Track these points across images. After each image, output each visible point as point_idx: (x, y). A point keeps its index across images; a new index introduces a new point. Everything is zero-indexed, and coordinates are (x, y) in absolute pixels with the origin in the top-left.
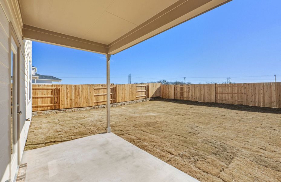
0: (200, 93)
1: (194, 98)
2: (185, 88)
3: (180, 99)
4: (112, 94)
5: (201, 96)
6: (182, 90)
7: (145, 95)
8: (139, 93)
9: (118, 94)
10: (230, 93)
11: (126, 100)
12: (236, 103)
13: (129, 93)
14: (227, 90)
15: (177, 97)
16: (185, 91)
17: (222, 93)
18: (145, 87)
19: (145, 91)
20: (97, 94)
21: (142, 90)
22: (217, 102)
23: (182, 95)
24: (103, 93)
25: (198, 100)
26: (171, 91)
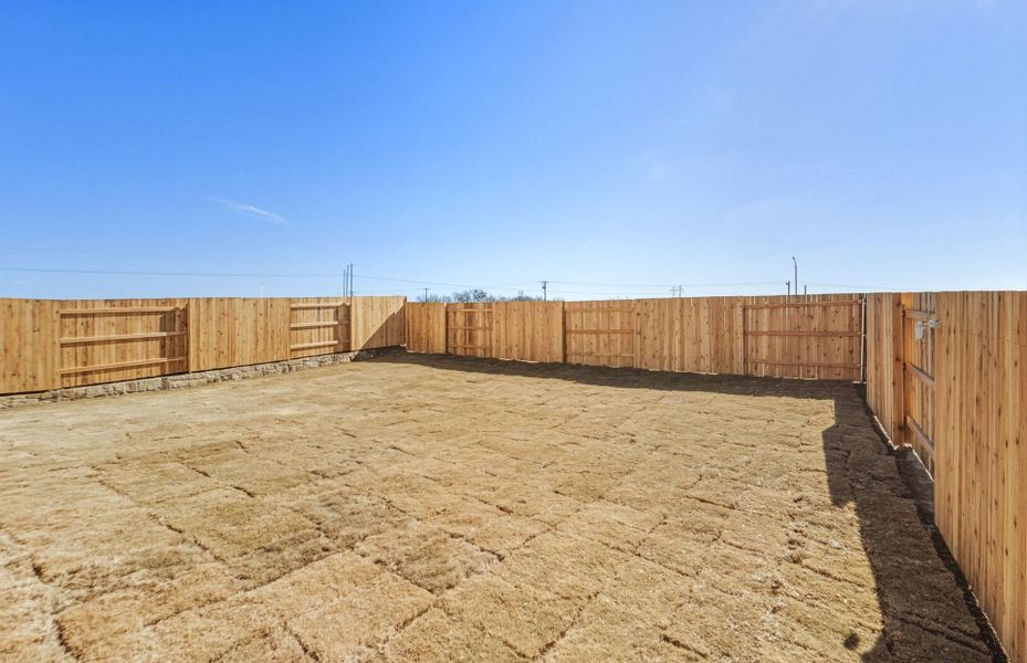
0: (521, 334)
1: (503, 347)
2: (481, 314)
3: (463, 354)
4: (164, 338)
5: (524, 343)
6: (471, 323)
7: (336, 342)
8: (306, 333)
9: (198, 337)
10: (602, 332)
11: (238, 360)
12: (618, 364)
13: (256, 334)
14: (595, 320)
15: (455, 348)
16: (480, 325)
17: (581, 332)
18: (332, 311)
19: (335, 327)
20: (81, 338)
21: (322, 323)
22: (569, 361)
23: (471, 339)
24: (117, 333)
25: (515, 356)
26: (436, 325)
